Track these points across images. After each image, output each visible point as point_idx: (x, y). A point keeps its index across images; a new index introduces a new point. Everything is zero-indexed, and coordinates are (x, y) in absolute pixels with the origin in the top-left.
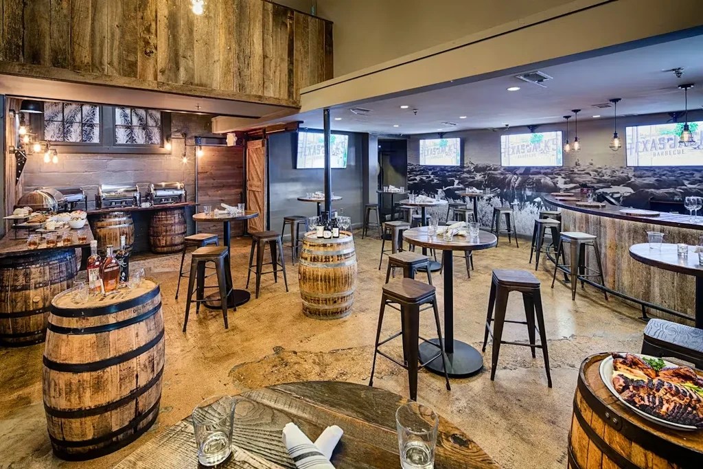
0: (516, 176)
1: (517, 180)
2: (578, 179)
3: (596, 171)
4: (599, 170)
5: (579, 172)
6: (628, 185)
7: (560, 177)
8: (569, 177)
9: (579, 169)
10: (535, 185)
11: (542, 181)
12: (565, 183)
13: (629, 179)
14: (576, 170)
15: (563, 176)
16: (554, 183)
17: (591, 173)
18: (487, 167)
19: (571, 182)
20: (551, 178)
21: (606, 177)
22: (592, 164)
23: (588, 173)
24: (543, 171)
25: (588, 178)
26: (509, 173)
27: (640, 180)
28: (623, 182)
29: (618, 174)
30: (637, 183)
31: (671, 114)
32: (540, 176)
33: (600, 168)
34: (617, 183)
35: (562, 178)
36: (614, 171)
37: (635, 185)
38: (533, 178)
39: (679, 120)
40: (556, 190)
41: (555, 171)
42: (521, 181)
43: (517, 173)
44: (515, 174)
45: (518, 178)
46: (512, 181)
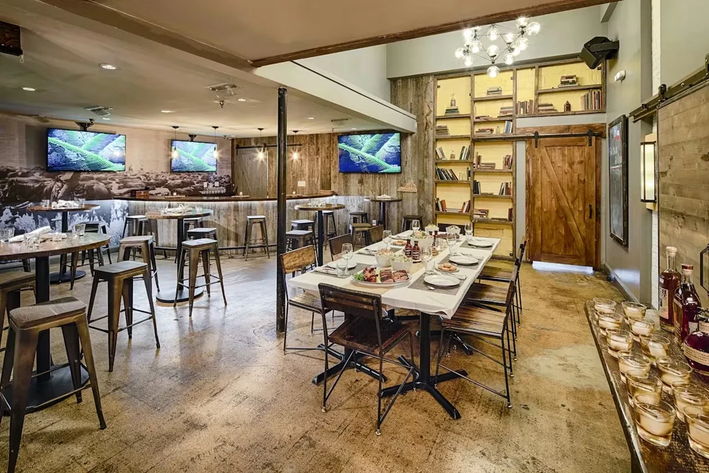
0: (60, 184)
1: (61, 188)
2: (131, 183)
3: (145, 176)
4: (147, 175)
5: (132, 177)
6: (166, 187)
7: (114, 182)
8: (122, 182)
9: (132, 174)
10: (85, 193)
11: (94, 187)
12: (119, 188)
13: (167, 181)
14: (129, 175)
15: (117, 180)
16: (108, 189)
17: (141, 177)
18: (9, 171)
19: (125, 187)
20: (105, 184)
21: (152, 181)
22: (142, 169)
23: (139, 178)
24: (96, 176)
25: (139, 182)
26: (50, 179)
27: (173, 182)
28: (163, 184)
29: (160, 177)
30: (171, 184)
31: (191, 136)
32: (93, 181)
33: (148, 173)
34: (159, 185)
35: (117, 183)
36: (157, 176)
37: (170, 186)
38: (84, 184)
39: (194, 139)
40: (109, 196)
41: (110, 176)
42: (66, 189)
43: (61, 178)
44: (58, 180)
45: (63, 186)
46: (54, 190)
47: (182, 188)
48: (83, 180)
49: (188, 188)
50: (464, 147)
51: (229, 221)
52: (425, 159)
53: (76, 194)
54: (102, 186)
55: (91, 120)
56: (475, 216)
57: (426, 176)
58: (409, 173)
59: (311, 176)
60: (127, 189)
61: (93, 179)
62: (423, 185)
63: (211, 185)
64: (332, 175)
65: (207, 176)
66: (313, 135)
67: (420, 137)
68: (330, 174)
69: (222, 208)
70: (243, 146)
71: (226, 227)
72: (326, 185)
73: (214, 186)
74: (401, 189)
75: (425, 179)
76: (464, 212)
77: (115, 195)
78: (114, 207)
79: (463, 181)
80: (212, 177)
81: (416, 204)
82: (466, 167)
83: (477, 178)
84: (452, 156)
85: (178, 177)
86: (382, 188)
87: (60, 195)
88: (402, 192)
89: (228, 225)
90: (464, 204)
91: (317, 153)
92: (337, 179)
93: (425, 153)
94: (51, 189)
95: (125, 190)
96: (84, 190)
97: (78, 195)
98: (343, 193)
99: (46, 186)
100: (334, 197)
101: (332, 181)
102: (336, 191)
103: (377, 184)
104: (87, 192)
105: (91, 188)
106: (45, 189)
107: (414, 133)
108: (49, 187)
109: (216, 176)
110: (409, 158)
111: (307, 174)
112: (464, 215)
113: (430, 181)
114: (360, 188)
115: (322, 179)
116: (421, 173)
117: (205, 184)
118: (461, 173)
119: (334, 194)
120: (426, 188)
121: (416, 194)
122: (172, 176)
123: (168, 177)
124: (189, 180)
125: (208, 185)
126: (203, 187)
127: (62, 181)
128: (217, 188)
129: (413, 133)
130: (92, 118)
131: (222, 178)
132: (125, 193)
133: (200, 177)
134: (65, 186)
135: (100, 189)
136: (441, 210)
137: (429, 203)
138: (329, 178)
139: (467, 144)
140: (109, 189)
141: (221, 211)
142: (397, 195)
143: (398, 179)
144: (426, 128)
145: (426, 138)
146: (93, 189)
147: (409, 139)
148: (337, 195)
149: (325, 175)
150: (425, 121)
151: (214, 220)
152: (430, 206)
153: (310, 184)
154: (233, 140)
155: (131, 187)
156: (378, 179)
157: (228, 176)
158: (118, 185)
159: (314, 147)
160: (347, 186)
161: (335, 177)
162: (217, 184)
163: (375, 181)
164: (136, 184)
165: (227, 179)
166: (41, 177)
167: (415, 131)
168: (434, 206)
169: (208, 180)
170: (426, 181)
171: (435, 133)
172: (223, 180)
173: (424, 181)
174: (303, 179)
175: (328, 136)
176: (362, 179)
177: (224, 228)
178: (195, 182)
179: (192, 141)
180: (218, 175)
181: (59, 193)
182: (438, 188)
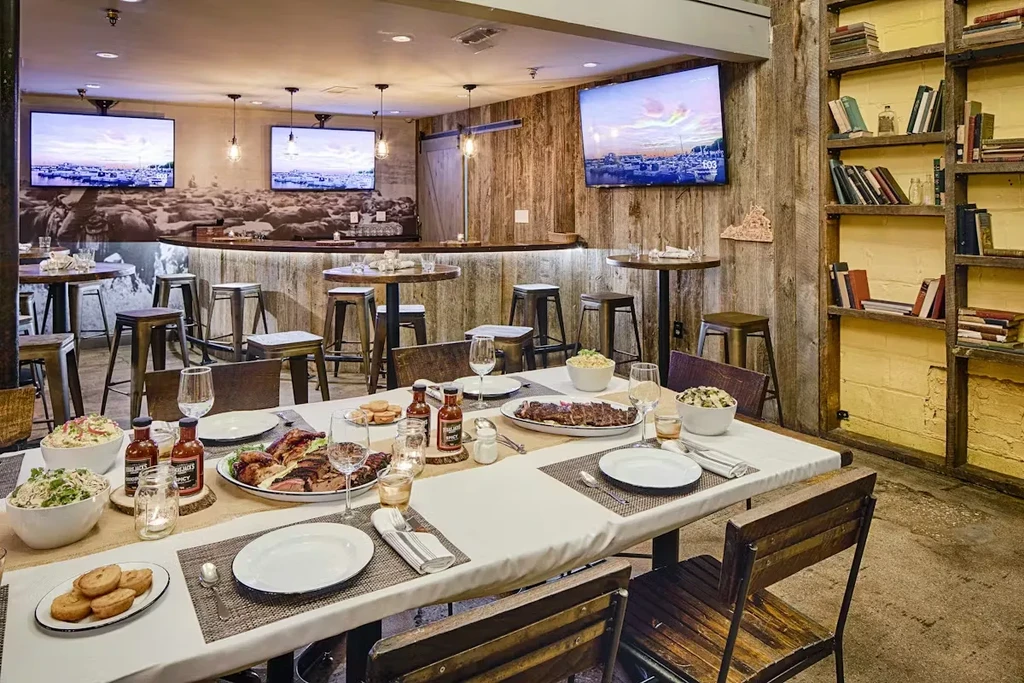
0: (61, 211)
1: (62, 218)
2: (193, 212)
3: (223, 197)
4: (227, 195)
5: (194, 199)
6: (266, 220)
7: (160, 209)
8: (176, 209)
9: (196, 193)
10: (107, 228)
11: (123, 218)
12: (171, 220)
13: (268, 209)
14: (189, 196)
15: (167, 206)
16: (148, 221)
17: (215, 200)
19: (181, 217)
20: (143, 212)
21: (236, 208)
22: (215, 185)
23: (209, 201)
24: (125, 197)
25: (210, 210)
26: (45, 202)
27: (281, 210)
28: (260, 214)
29: (253, 201)
30: (277, 215)
31: (319, 116)
32: (119, 207)
33: (227, 192)
34: (251, 216)
35: (165, 210)
36: (248, 198)
37: (275, 218)
38: (104, 212)
39: (326, 125)
40: (151, 235)
41: (151, 197)
42: (73, 220)
43: (64, 201)
44: (59, 204)
45: (66, 214)
46: (50, 220)
47: (301, 222)
48: (102, 204)
49: (315, 224)
50: (922, 90)
51: (313, 294)
52: (797, 140)
53: (90, 229)
54: (136, 217)
55: (80, 91)
56: (964, 334)
57: (798, 192)
58: (751, 184)
59: (539, 198)
60: (186, 223)
61: (119, 202)
62: (792, 219)
63: (367, 218)
64: (577, 194)
65: (358, 199)
66: (541, 95)
67: (781, 72)
68: (573, 191)
69: (300, 266)
70: (430, 134)
71: (309, 309)
72: (565, 220)
73: (374, 220)
74: (732, 232)
75: (797, 203)
76: (924, 314)
77: (161, 233)
78: (160, 256)
79: (921, 206)
80: (369, 202)
81: (771, 278)
82: (931, 159)
83: (978, 197)
84: (885, 123)
85: (292, 200)
86: (684, 229)
87: (61, 230)
88: (732, 242)
89: (313, 304)
90: (925, 287)
91: (549, 143)
92: (587, 205)
93: (797, 119)
94: (46, 219)
95: (182, 224)
96: (104, 223)
97: (93, 231)
98: (598, 241)
99: (36, 214)
100: (580, 250)
101: (577, 210)
102: (585, 235)
103: (672, 216)
104: (111, 227)
105: (117, 218)
106: (36, 220)
107: (764, 60)
108: (42, 214)
109: (378, 199)
110: (753, 137)
111: (532, 194)
112: (923, 323)
113: (811, 208)
114: (632, 228)
115: (557, 206)
116: (785, 182)
117: (354, 217)
118: (915, 179)
119: (578, 242)
120: (800, 229)
121: (772, 250)
122: (278, 200)
123: (270, 200)
124: (317, 207)
125: (360, 217)
126: (348, 221)
127: (64, 206)
128: (383, 225)
129: (759, 62)
130: (81, 87)
131: (393, 203)
132: (182, 230)
133: (341, 202)
134: (70, 215)
135: (133, 222)
136: (846, 304)
137: (808, 278)
138: (571, 202)
139: (935, 77)
140: (150, 222)
141: (299, 273)
142: (722, 249)
143: (722, 204)
144: (798, 41)
145: (800, 70)
146: (121, 222)
147: (752, 80)
148: (585, 245)
149: (565, 195)
150: (795, 22)
151: (286, 293)
152: (812, 287)
153: (538, 216)
154: (417, 121)
155: (195, 219)
156: (673, 201)
157: (409, 200)
158: (167, 214)
159: (543, 125)
160: (605, 222)
161: (583, 198)
162: (381, 216)
163: (668, 208)
164: (203, 212)
165: (405, 207)
166: (28, 198)
167: (768, 54)
168: (824, 289)
169: (361, 208)
170: (800, 207)
171: (826, 50)
172: (397, 208)
173: (793, 207)
174: (524, 204)
175: (567, 94)
176: (638, 204)
177: (306, 312)
178: (330, 211)
179: (322, 127)
180: (385, 197)
181: (59, 227)
182: (843, 230)
